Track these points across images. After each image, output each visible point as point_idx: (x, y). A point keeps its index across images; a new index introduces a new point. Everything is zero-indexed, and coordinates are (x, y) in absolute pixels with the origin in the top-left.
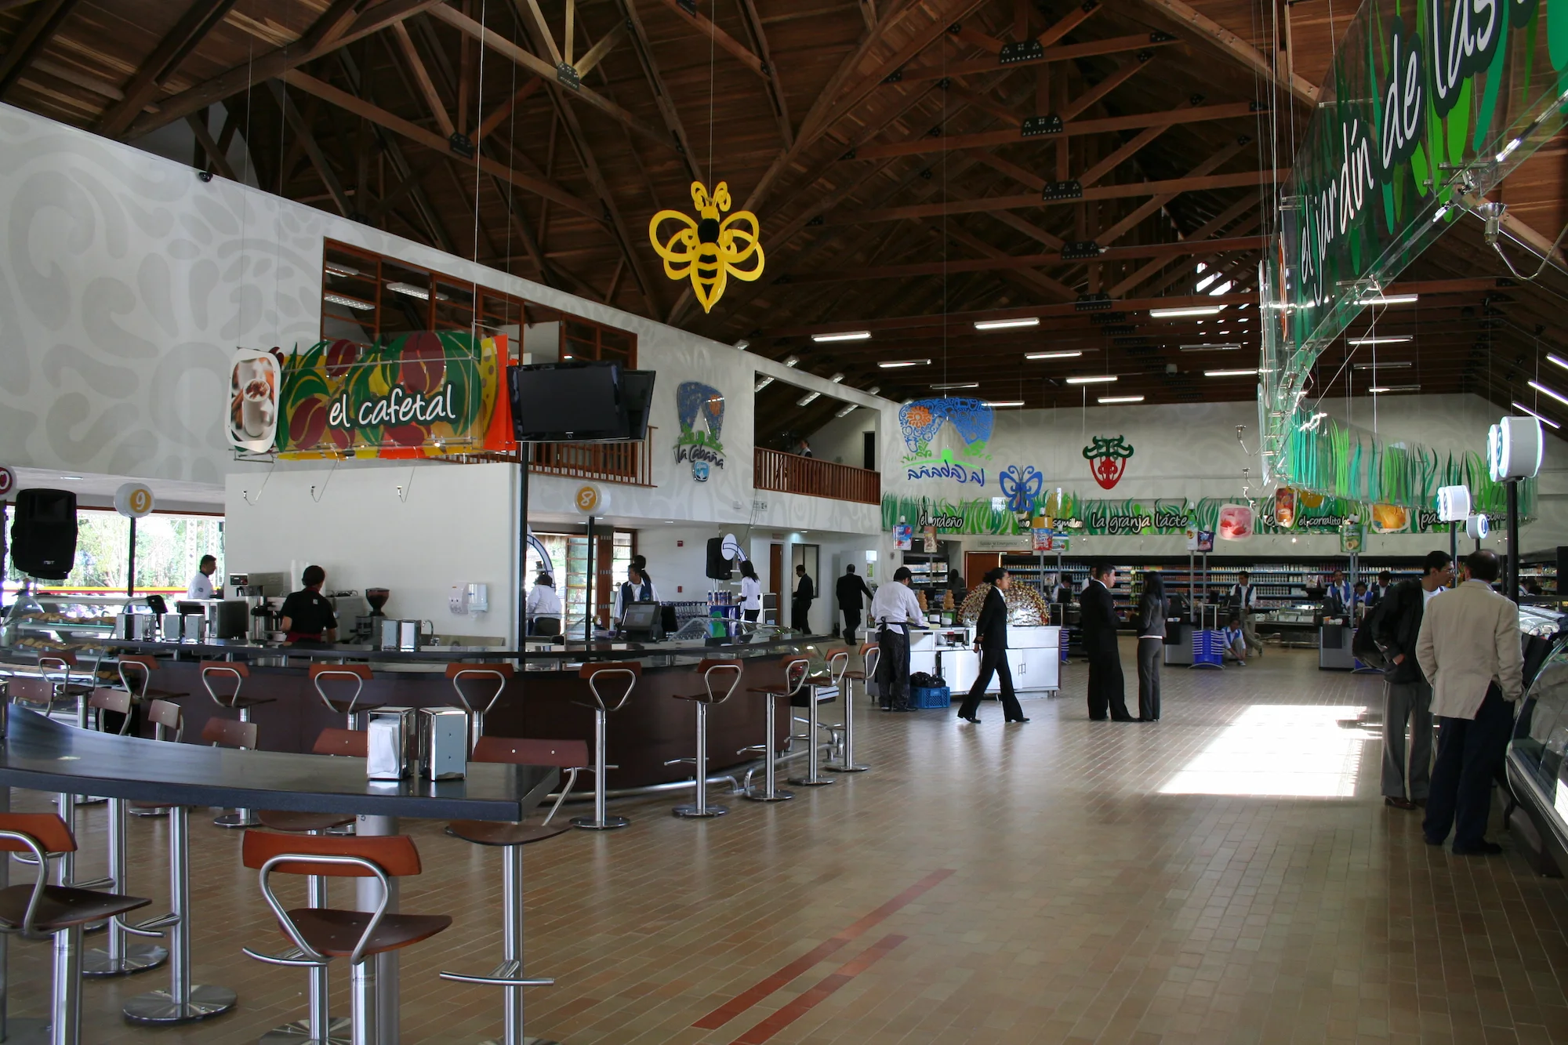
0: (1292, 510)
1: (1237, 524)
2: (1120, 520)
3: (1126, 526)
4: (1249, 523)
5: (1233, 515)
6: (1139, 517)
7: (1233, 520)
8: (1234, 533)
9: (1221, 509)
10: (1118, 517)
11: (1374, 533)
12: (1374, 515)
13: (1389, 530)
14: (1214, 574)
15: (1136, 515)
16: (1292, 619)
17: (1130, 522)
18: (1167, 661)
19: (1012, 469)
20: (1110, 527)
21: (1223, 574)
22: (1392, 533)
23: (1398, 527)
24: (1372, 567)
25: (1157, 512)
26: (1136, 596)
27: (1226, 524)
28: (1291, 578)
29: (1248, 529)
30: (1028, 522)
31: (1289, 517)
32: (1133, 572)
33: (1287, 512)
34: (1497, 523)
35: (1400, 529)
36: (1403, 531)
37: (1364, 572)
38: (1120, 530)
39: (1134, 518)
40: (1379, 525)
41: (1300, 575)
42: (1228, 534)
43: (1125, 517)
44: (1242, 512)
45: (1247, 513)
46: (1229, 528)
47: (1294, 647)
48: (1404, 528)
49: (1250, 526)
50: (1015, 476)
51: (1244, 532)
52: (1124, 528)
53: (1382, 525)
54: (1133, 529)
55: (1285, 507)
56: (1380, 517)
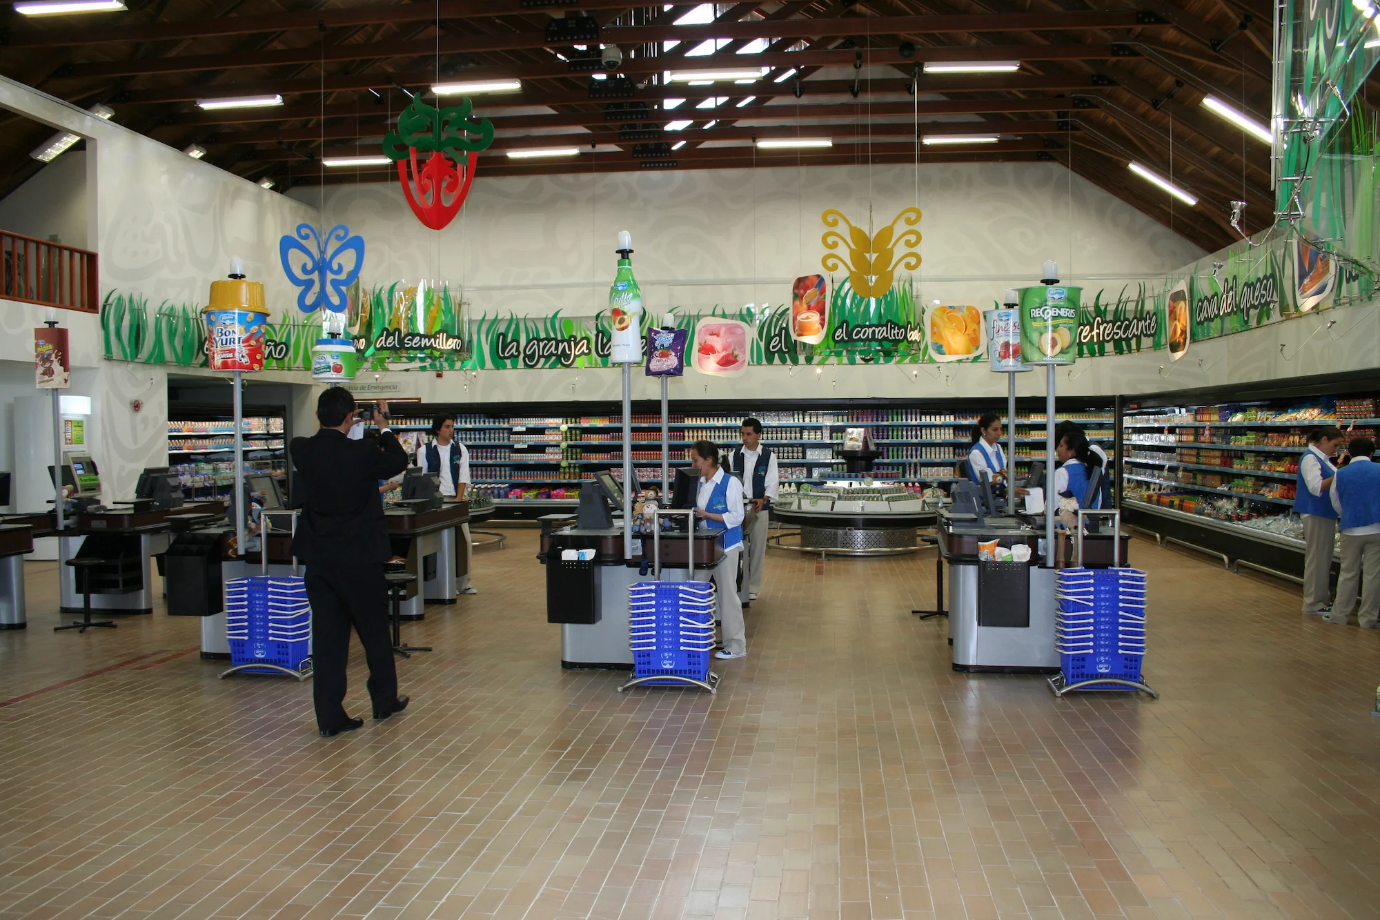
0: (822, 313)
1: (725, 349)
2: (542, 345)
3: (552, 355)
4: (741, 345)
5: (718, 335)
6: (572, 340)
7: (717, 343)
8: (718, 363)
9: (699, 326)
10: (539, 340)
11: (932, 361)
12: (933, 333)
13: (954, 358)
14: (689, 428)
15: (566, 338)
16: (823, 507)
17: (557, 349)
18: (568, 659)
19: (304, 232)
20: (526, 355)
21: (702, 428)
22: (960, 361)
23: (969, 352)
24: (926, 414)
25: (598, 332)
26: (569, 466)
27: (707, 350)
28: (806, 434)
29: (740, 358)
30: (363, 341)
31: (817, 326)
32: (564, 427)
33: (814, 317)
34: (1133, 342)
35: (971, 356)
36: (976, 359)
37: (914, 422)
38: (542, 360)
39: (562, 341)
40: (939, 350)
41: (820, 428)
42: (710, 366)
43: (549, 340)
44: (731, 330)
45: (739, 331)
46: (711, 355)
47: (830, 556)
48: (977, 354)
49: (744, 352)
50: (311, 245)
51: (734, 361)
52: (548, 358)
53: (944, 349)
54: (563, 359)
55: (809, 308)
56: (941, 337)
